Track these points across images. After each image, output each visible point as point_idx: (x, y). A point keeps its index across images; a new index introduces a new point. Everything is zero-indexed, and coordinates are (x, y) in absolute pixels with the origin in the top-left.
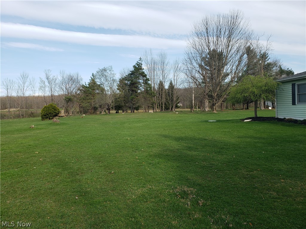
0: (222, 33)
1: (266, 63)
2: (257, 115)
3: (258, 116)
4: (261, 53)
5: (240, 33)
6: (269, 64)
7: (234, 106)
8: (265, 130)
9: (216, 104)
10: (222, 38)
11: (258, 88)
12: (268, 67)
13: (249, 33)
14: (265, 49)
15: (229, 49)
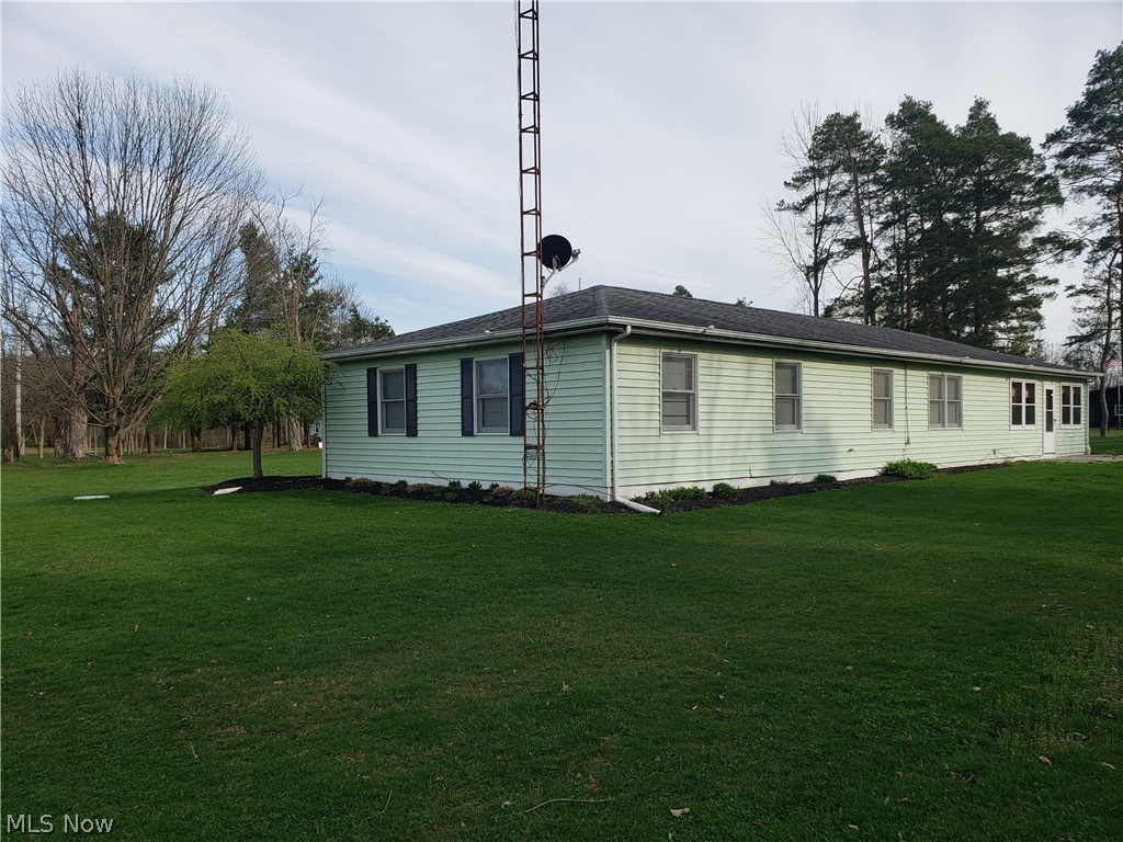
0: (148, 155)
1: (310, 291)
2: (260, 471)
3: (265, 474)
4: (294, 255)
5: (218, 171)
6: (320, 297)
7: (196, 439)
8: (278, 520)
9: (118, 428)
10: (146, 175)
11: (260, 374)
12: (319, 304)
13: (250, 177)
14: (306, 242)
15: (175, 220)
